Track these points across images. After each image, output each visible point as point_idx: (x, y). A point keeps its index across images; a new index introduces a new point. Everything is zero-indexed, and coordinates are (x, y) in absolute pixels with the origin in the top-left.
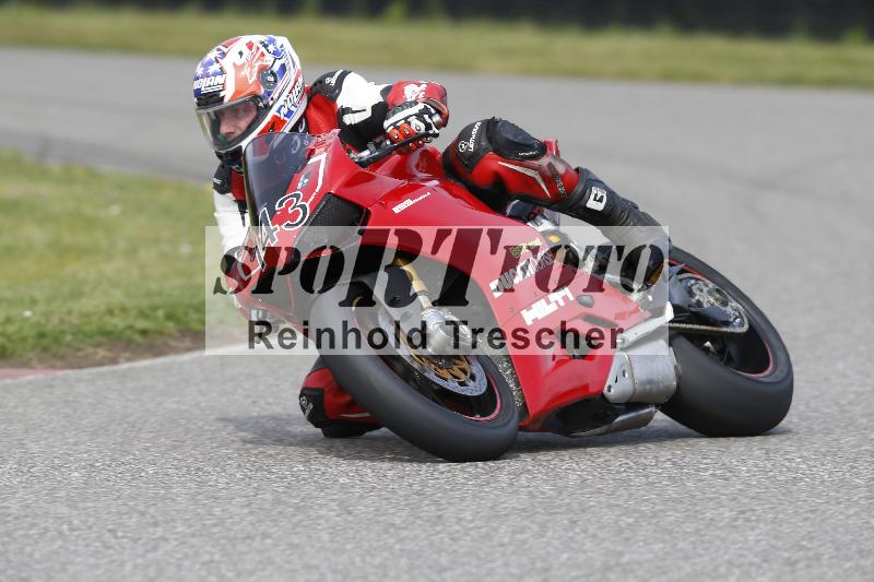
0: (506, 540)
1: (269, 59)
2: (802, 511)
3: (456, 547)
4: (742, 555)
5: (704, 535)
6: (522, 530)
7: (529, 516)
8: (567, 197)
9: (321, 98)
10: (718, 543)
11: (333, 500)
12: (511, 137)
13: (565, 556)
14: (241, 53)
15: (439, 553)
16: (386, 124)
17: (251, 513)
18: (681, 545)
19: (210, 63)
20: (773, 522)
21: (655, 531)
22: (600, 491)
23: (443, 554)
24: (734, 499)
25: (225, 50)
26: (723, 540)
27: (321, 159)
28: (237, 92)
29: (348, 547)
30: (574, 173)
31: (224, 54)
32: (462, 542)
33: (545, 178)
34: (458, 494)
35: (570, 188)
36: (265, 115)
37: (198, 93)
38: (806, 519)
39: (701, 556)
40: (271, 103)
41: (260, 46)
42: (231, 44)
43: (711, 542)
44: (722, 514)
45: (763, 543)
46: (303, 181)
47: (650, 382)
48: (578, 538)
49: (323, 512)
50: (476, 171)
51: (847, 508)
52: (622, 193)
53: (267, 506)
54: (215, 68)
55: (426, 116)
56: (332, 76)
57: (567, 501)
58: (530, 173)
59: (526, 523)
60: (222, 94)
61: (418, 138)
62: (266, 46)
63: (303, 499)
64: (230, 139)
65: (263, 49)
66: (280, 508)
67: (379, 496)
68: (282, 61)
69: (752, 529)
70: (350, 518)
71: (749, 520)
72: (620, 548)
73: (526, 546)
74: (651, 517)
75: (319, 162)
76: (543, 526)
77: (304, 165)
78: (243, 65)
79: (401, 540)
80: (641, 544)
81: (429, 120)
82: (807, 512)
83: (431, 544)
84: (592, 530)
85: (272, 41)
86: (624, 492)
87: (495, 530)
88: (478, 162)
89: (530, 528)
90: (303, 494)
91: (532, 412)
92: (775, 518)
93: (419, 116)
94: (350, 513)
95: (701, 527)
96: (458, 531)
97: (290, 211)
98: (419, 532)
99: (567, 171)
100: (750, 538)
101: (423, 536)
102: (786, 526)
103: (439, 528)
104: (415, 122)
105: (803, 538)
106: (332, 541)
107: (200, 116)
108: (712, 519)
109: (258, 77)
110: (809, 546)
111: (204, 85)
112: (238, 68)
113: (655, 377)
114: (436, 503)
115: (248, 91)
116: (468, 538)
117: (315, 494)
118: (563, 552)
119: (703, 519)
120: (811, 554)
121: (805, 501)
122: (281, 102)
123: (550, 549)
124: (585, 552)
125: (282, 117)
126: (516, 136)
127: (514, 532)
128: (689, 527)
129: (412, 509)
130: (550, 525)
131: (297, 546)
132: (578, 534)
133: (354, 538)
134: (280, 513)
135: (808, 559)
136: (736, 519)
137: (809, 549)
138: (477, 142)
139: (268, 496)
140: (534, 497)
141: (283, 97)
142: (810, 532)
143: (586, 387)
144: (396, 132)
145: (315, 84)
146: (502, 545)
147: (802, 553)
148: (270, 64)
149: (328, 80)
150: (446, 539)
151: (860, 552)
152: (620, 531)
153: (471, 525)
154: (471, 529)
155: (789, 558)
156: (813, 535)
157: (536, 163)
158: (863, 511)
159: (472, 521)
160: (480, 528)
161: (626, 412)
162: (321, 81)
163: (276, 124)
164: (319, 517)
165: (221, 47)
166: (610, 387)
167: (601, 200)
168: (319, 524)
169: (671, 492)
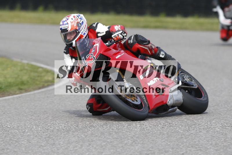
0: (72, 149)
1: (79, 20)
2: (150, 141)
3: (58, 151)
4: (134, 153)
5: (124, 147)
6: (76, 147)
7: (78, 143)
8: (155, 54)
9: (92, 29)
10: (128, 149)
11: (26, 139)
12: (141, 39)
13: (87, 153)
14: (72, 19)
15: (54, 153)
16: (113, 36)
17: (4, 143)
18: (118, 150)
19: (64, 21)
20: (142, 144)
21: (111, 147)
22: (97, 136)
23: (55, 153)
24: (132, 138)
25: (68, 18)
26: (129, 148)
27: (97, 45)
28: (71, 29)
29: (30, 152)
30: (156, 48)
31: (68, 19)
32: (60, 150)
33: (150, 49)
34: (59, 137)
35: (156, 52)
36: (79, 34)
37: (61, 29)
38: (151, 143)
39: (124, 153)
40: (80, 31)
41: (77, 17)
42: (69, 16)
43: (126, 149)
44: (129, 142)
45: (140, 149)
46: (93, 51)
47: (177, 100)
48: (91, 148)
49: (23, 142)
50: (132, 48)
51: (162, 140)
52: (168, 53)
53: (8, 141)
54: (66, 23)
55: (123, 34)
56: (95, 24)
57: (88, 139)
58: (146, 48)
59: (77, 145)
60: (68, 29)
61: (121, 40)
62: (78, 17)
63: (17, 139)
64: (69, 40)
65: (77, 18)
66: (11, 141)
67: (38, 138)
68: (82, 21)
69: (137, 145)
70: (30, 144)
71: (136, 143)
72: (102, 151)
73: (77, 151)
74: (110, 143)
75: (97, 46)
76: (82, 146)
77: (93, 47)
78: (73, 22)
79: (44, 150)
80: (108, 150)
81: (123, 35)
82: (151, 141)
83: (52, 151)
84: (95, 146)
85: (79, 16)
86: (103, 136)
87: (69, 147)
88: (133, 46)
89: (78, 146)
90: (17, 138)
91: (150, 108)
92: (143, 143)
93: (121, 34)
94: (30, 143)
95: (123, 145)
96: (59, 147)
97: (90, 58)
98: (48, 147)
99: (155, 48)
100: (136, 148)
101: (50, 148)
102: (146, 145)
103: (54, 146)
104: (120, 36)
105: (150, 148)
106: (25, 150)
107: (61, 35)
108: (126, 143)
109: (77, 25)
110: (152, 150)
111: (63, 27)
112: (71, 22)
113: (178, 99)
114: (53, 139)
115: (75, 28)
116: (62, 149)
117: (21, 137)
118: (87, 152)
119: (124, 143)
120: (152, 152)
121: (151, 138)
122: (82, 31)
123: (83, 152)
124: (93, 152)
125: (83, 35)
126: (143, 39)
127: (74, 147)
128: (120, 145)
129: (47, 141)
130: (83, 145)
131: (16, 152)
132: (91, 147)
133: (31, 149)
134: (11, 143)
135: (152, 153)
136: (132, 143)
137: (152, 151)
138: (133, 40)
139: (8, 138)
140: (79, 138)
141: (83, 30)
142: (152, 146)
143: (163, 102)
144: (115, 38)
145: (90, 26)
146: (71, 151)
147: (150, 152)
148: (79, 21)
149: (93, 25)
150: (56, 149)
151: (165, 151)
152: (102, 147)
153: (63, 145)
154: (62, 146)
155: (146, 153)
156: (153, 147)
157: (148, 46)
158: (166, 140)
159: (63, 144)
160: (65, 146)
161: (171, 108)
162: (92, 25)
163: (81, 36)
164: (22, 144)
165: (67, 17)
166: (168, 102)
167: (163, 55)
168: (22, 146)
169: (115, 136)
